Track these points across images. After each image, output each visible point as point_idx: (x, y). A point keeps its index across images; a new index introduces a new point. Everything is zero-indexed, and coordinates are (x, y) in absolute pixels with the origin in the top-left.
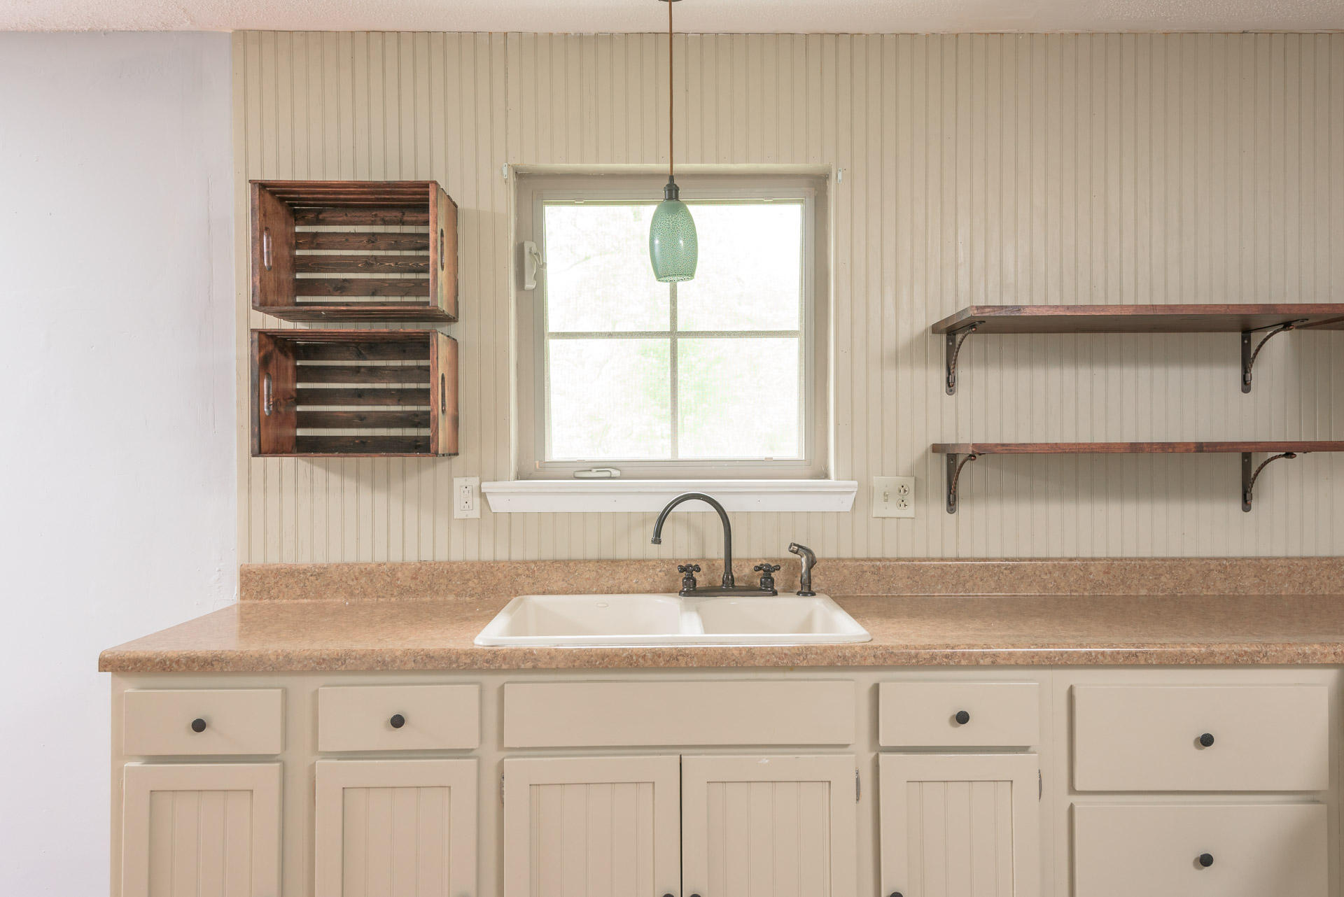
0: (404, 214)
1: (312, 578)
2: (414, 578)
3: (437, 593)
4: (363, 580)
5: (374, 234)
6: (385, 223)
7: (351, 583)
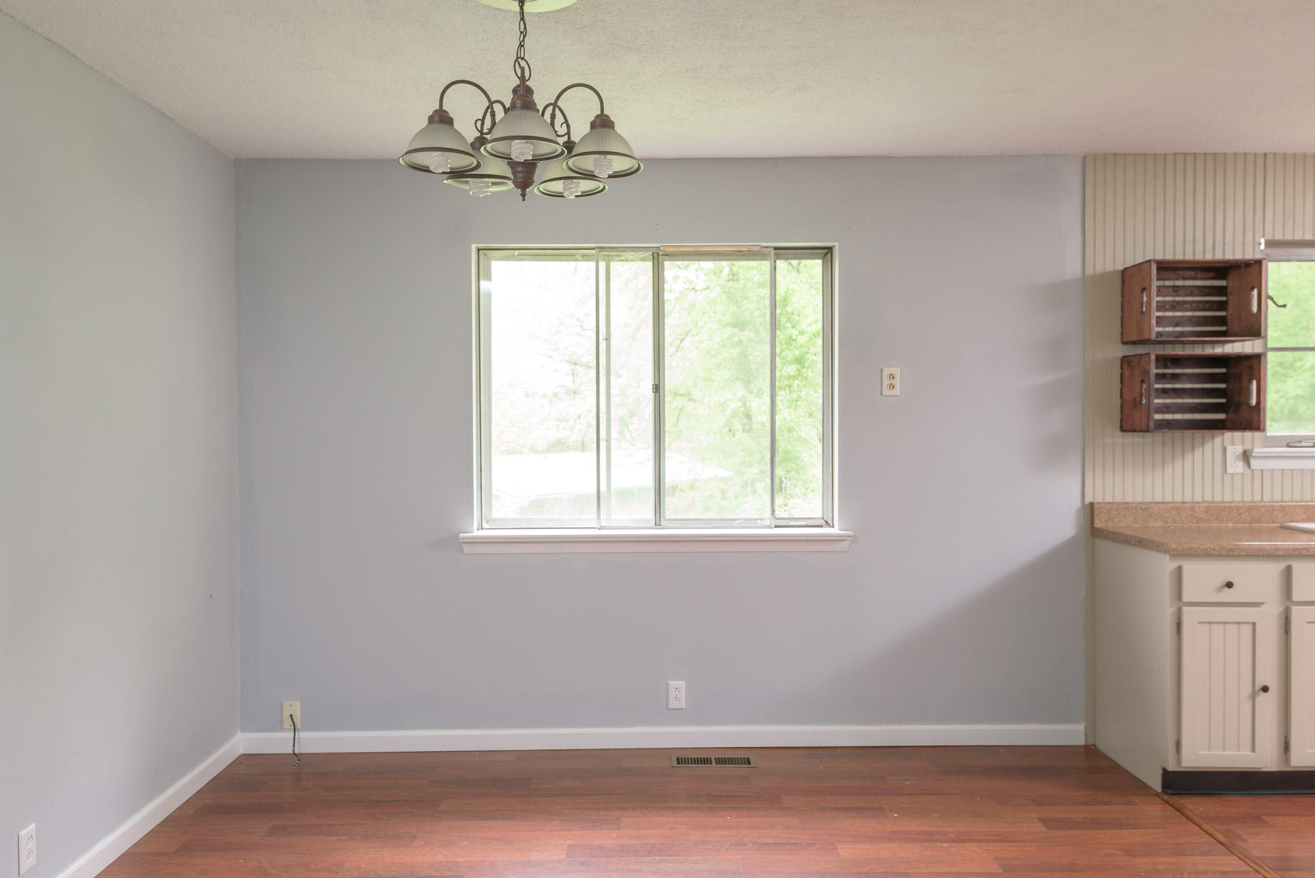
0: (1197, 273)
1: (1141, 512)
2: (1207, 512)
3: (1221, 521)
4: (1174, 513)
5: (1177, 287)
6: (1184, 279)
7: (1166, 515)
